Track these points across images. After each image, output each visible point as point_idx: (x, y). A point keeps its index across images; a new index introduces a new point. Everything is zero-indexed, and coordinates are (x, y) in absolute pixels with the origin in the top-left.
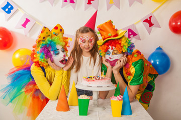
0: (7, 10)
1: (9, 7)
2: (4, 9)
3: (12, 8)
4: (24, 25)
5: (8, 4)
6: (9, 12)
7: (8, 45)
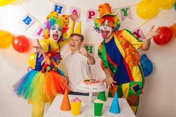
0: (27, 22)
1: (29, 19)
2: (24, 21)
3: (30, 20)
4: (39, 34)
5: (28, 17)
6: (28, 24)
7: (26, 49)
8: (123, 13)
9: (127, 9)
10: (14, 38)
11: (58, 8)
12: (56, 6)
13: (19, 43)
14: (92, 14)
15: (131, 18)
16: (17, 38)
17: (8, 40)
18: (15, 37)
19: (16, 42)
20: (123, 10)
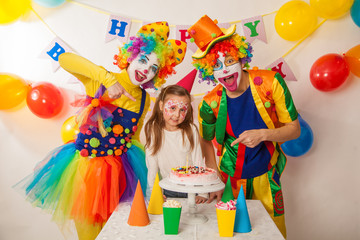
0: (55, 55)
1: (59, 50)
2: (50, 53)
5: (57, 46)
7: (55, 111)
8: (249, 31)
9: (257, 22)
10: (30, 89)
11: (119, 25)
12: (115, 22)
13: (40, 99)
15: (265, 41)
16: (36, 88)
17: (18, 94)
18: (33, 86)
19: (35, 96)
20: (248, 25)
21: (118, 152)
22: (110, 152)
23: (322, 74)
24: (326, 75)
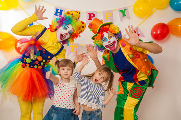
8: (122, 14)
9: (125, 10)
10: (16, 41)
11: (59, 11)
12: (57, 10)
14: (92, 16)
15: (129, 19)
16: (19, 41)
19: (18, 44)
20: (121, 11)
21: (40, 67)
22: (36, 67)
23: (157, 32)
24: (159, 32)
